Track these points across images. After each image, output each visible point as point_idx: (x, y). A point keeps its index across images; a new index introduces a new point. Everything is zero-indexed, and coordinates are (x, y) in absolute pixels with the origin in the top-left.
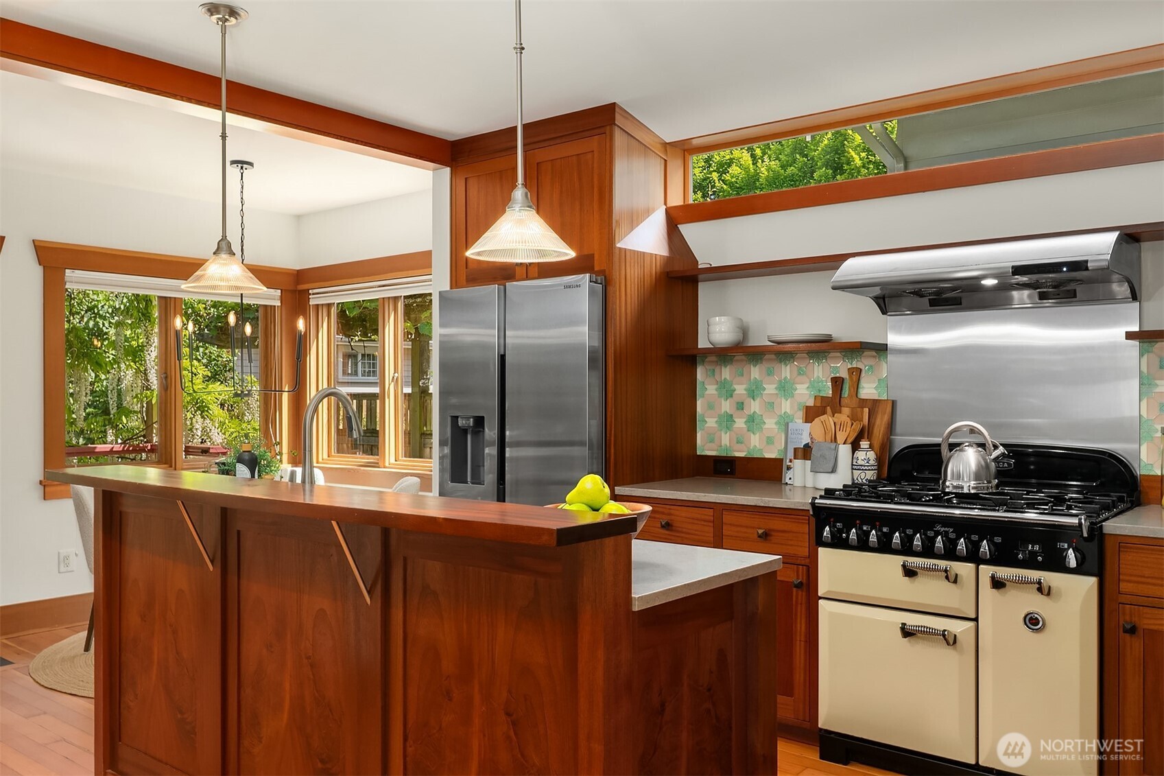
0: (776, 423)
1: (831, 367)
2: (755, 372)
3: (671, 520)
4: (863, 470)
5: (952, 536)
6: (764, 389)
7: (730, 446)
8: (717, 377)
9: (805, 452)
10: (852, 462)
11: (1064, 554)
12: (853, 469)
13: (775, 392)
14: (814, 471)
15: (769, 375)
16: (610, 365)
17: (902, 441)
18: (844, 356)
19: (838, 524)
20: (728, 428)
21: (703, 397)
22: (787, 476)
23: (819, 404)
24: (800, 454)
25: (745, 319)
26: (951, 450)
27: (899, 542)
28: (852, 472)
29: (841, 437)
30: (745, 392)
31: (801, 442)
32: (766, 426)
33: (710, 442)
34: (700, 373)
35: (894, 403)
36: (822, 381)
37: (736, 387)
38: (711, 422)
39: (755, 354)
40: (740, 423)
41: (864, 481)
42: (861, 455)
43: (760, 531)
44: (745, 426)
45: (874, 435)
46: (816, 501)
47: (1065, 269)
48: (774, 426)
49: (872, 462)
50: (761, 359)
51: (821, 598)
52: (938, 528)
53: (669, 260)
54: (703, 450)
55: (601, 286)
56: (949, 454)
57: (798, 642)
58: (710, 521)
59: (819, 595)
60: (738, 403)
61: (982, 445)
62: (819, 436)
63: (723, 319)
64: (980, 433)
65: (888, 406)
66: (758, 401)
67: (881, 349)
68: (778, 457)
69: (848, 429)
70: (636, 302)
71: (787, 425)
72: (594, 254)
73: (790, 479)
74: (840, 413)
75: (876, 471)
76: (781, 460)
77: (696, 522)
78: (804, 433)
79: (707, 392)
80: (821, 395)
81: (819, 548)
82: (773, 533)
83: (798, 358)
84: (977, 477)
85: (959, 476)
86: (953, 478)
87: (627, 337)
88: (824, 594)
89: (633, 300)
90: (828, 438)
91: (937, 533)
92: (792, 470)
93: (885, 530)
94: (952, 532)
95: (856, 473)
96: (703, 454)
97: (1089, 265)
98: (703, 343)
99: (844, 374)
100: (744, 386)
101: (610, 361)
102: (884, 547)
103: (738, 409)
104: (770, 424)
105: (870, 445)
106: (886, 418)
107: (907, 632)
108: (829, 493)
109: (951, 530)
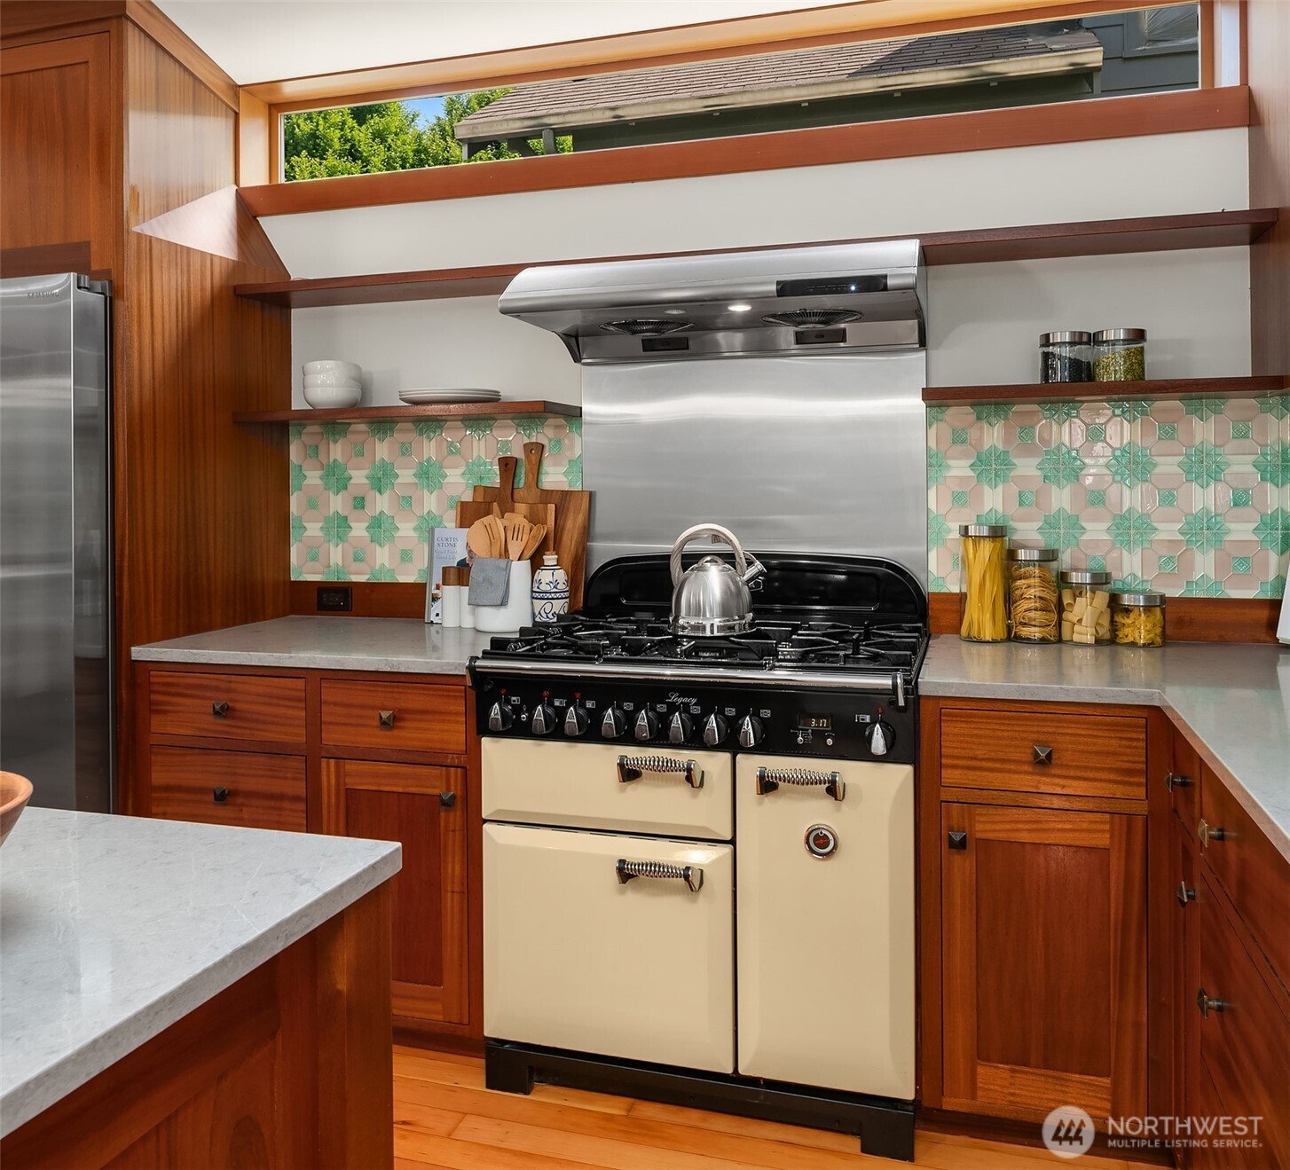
0: (415, 529)
1: (498, 442)
2: (383, 449)
3: (231, 701)
4: (548, 599)
5: (696, 710)
6: (397, 476)
7: (343, 566)
8: (322, 457)
9: (460, 574)
10: (532, 588)
11: (867, 733)
12: (533, 598)
13: (413, 480)
14: (475, 604)
15: (403, 454)
16: (121, 437)
17: (605, 550)
18: (518, 425)
19: (514, 698)
20: (341, 538)
21: (301, 489)
22: (432, 611)
23: (480, 499)
24: (453, 576)
25: (365, 368)
26: (685, 570)
27: (613, 722)
28: (532, 603)
29: (515, 548)
30: (366, 481)
31: (454, 558)
32: (399, 534)
33: (313, 560)
34: (295, 452)
35: (591, 495)
36: (485, 464)
37: (353, 473)
38: (313, 529)
39: (382, 420)
40: (359, 530)
41: (550, 615)
42: (544, 576)
43: (385, 715)
44: (367, 534)
45: (563, 543)
46: (479, 663)
47: (853, 288)
48: (413, 534)
49: (561, 586)
50: (392, 430)
51: (485, 821)
52: (675, 698)
53: (236, 268)
54: (301, 573)
55: (103, 296)
56: (682, 575)
57: (449, 895)
58: (299, 700)
59: (484, 816)
60: (355, 498)
61: (729, 558)
62: (480, 548)
63: (329, 364)
64: (728, 541)
65: (584, 499)
66: (386, 495)
67: (572, 414)
68: (419, 581)
69: (526, 537)
70: (174, 332)
71: (432, 531)
72: (89, 243)
73: (437, 615)
74: (513, 512)
75: (567, 600)
76: (424, 585)
77: (275, 701)
78: (458, 544)
79: (306, 482)
80: (484, 485)
81: (483, 739)
82: (406, 716)
83: (447, 428)
84: (725, 612)
85: (698, 611)
86: (688, 614)
87: (154, 388)
88: (491, 815)
89: (167, 326)
90: (496, 552)
91: (673, 708)
92: (440, 600)
93: (589, 704)
94: (695, 704)
95: (538, 604)
96: (301, 579)
97: (889, 282)
98: (297, 404)
99: (517, 452)
100: (365, 472)
101: (120, 429)
102: (590, 733)
103: (355, 508)
104: (407, 530)
105: (558, 560)
106: (581, 518)
107: (626, 873)
108: (499, 646)
109: (694, 701)
